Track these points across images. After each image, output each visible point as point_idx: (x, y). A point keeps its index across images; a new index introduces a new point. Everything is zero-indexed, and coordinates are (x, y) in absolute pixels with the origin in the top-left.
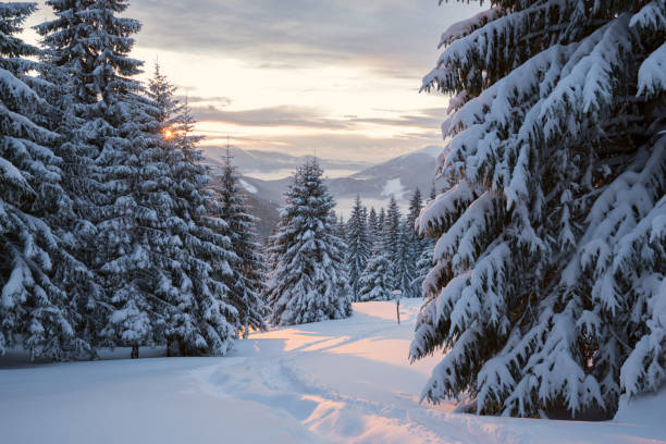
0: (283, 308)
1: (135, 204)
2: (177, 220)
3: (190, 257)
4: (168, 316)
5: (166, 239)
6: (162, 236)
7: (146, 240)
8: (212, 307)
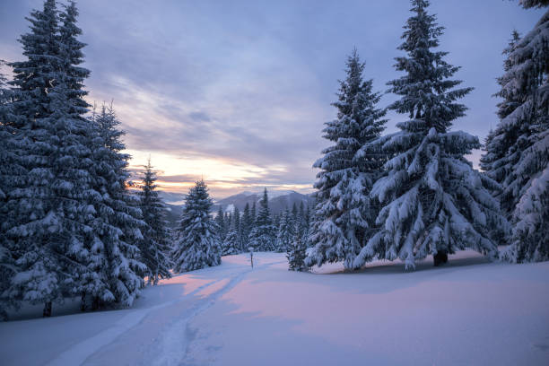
0: (183, 261)
1: (52, 176)
2: (93, 192)
3: (104, 224)
4: (77, 275)
5: (80, 208)
6: (77, 205)
7: (61, 208)
8: (122, 265)
